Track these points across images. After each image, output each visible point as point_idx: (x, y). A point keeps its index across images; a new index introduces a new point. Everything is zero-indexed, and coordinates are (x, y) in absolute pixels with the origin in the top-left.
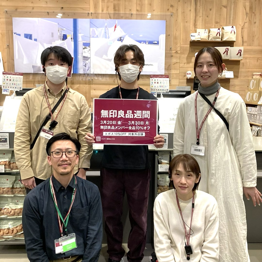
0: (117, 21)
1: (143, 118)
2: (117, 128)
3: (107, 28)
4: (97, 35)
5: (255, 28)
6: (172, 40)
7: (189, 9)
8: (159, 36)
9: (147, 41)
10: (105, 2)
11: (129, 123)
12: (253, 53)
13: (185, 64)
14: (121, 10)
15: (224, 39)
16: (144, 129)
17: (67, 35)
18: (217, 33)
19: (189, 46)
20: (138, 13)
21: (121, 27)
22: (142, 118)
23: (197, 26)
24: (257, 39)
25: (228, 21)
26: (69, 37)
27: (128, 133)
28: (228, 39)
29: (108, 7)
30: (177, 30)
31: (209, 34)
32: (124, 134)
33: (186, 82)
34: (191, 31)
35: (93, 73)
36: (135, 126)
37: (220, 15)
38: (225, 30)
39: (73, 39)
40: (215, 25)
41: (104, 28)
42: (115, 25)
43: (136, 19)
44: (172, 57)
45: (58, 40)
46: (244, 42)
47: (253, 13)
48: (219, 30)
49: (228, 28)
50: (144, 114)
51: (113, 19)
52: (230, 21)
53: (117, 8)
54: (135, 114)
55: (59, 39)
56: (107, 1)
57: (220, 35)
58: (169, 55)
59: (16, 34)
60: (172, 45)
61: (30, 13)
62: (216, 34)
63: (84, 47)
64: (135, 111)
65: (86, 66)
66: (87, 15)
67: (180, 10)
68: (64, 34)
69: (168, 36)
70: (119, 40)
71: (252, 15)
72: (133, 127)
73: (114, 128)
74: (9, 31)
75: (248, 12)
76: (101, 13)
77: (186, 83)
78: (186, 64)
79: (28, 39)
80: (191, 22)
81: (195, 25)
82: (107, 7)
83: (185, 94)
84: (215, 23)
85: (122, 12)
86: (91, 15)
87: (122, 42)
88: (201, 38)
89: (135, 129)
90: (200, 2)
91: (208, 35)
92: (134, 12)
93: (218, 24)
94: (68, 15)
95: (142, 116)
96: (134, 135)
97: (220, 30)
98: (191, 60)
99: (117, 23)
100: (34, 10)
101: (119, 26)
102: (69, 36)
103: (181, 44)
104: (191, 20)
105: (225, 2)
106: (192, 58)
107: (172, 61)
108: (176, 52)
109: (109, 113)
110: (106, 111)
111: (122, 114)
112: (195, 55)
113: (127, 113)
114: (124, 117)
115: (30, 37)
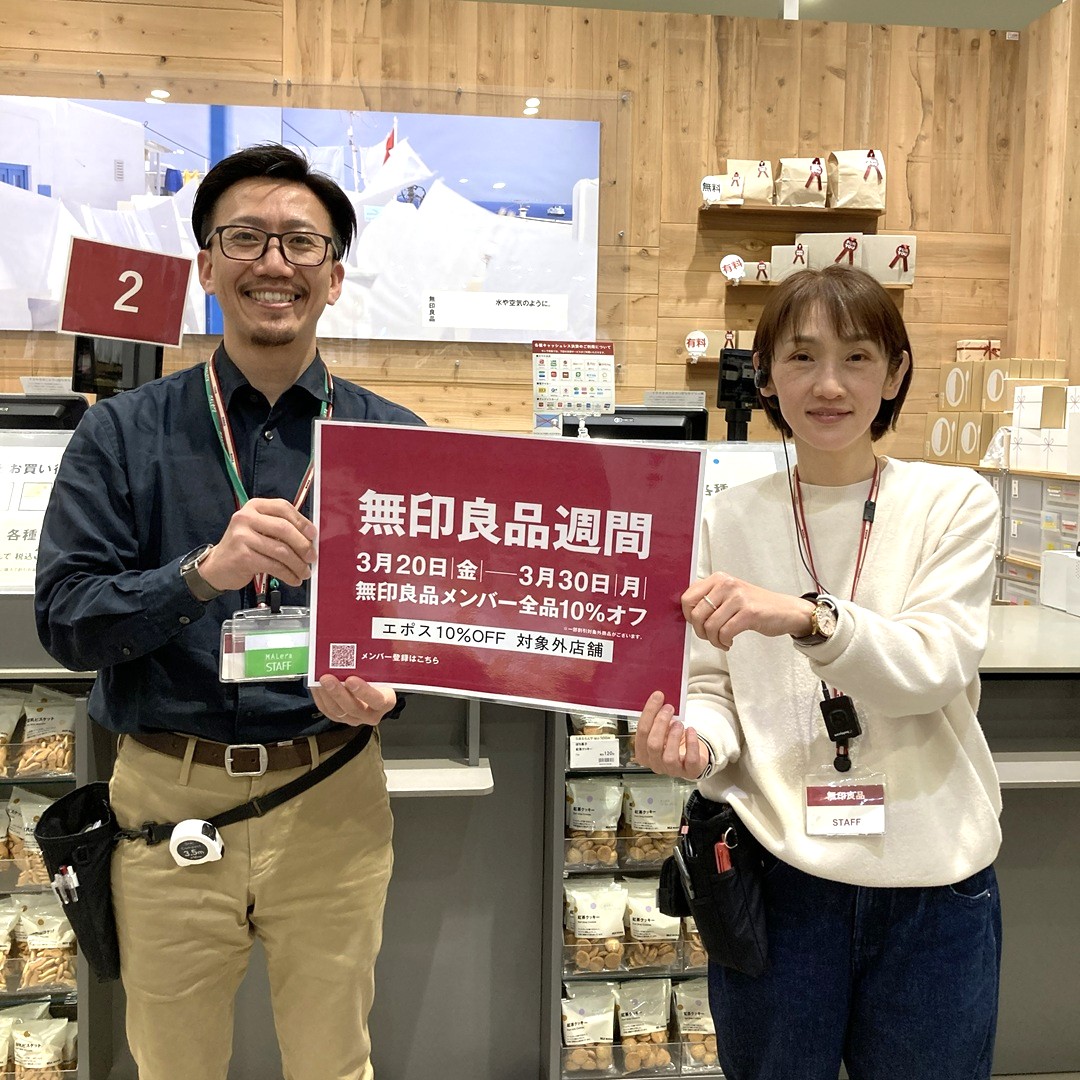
0: (396, 120)
1: (608, 552)
2: (450, 597)
3: (353, 148)
5: (959, 159)
6: (628, 202)
7: (696, 77)
8: (573, 186)
9: (524, 206)
10: (345, 42)
12: (953, 259)
13: (679, 300)
14: (415, 73)
15: (840, 202)
16: (610, 619)
17: (183, 174)
18: (811, 179)
19: (696, 230)
20: (484, 88)
21: (415, 145)
22: (602, 551)
23: (726, 147)
24: (969, 205)
25: (853, 129)
26: (190, 183)
27: (518, 632)
28: (853, 201)
29: (359, 62)
30: (644, 164)
31: (777, 181)
33: (684, 375)
34: (703, 167)
37: (820, 105)
38: (843, 167)
40: (800, 146)
41: (343, 147)
42: (389, 135)
43: (478, 114)
44: (627, 274)
45: (145, 194)
46: (918, 214)
47: (952, 101)
49: (852, 161)
50: (615, 531)
51: (382, 111)
52: (860, 127)
53: (397, 67)
54: (558, 527)
55: (146, 187)
56: (355, 37)
57: (823, 185)
58: (613, 264)
60: (628, 221)
61: (23, 74)
62: (807, 180)
64: (562, 511)
66: (270, 90)
67: (658, 83)
68: (169, 171)
69: (608, 189)
70: (406, 197)
71: (945, 110)
72: (546, 599)
75: (932, 98)
76: (332, 86)
77: (686, 380)
78: (683, 301)
79: (8, 186)
80: (705, 130)
81: (720, 143)
82: (356, 62)
83: (681, 425)
84: (799, 136)
85: (416, 82)
86: (285, 93)
87: (417, 207)
88: (747, 194)
89: (556, 615)
90: (737, 52)
91: (772, 185)
92: (469, 85)
93: (813, 142)
94: (190, 91)
95: (601, 543)
96: (549, 651)
97: (819, 163)
98: (706, 286)
99: (395, 126)
100: (44, 65)
101: (404, 142)
102: (192, 177)
103: (665, 218)
104: (705, 124)
105: (836, 56)
106: (707, 278)
107: (627, 290)
108: (645, 253)
109: (408, 510)
110: (388, 498)
111: (485, 521)
112: (722, 265)
113: (516, 519)
114: (495, 540)
115: (22, 177)
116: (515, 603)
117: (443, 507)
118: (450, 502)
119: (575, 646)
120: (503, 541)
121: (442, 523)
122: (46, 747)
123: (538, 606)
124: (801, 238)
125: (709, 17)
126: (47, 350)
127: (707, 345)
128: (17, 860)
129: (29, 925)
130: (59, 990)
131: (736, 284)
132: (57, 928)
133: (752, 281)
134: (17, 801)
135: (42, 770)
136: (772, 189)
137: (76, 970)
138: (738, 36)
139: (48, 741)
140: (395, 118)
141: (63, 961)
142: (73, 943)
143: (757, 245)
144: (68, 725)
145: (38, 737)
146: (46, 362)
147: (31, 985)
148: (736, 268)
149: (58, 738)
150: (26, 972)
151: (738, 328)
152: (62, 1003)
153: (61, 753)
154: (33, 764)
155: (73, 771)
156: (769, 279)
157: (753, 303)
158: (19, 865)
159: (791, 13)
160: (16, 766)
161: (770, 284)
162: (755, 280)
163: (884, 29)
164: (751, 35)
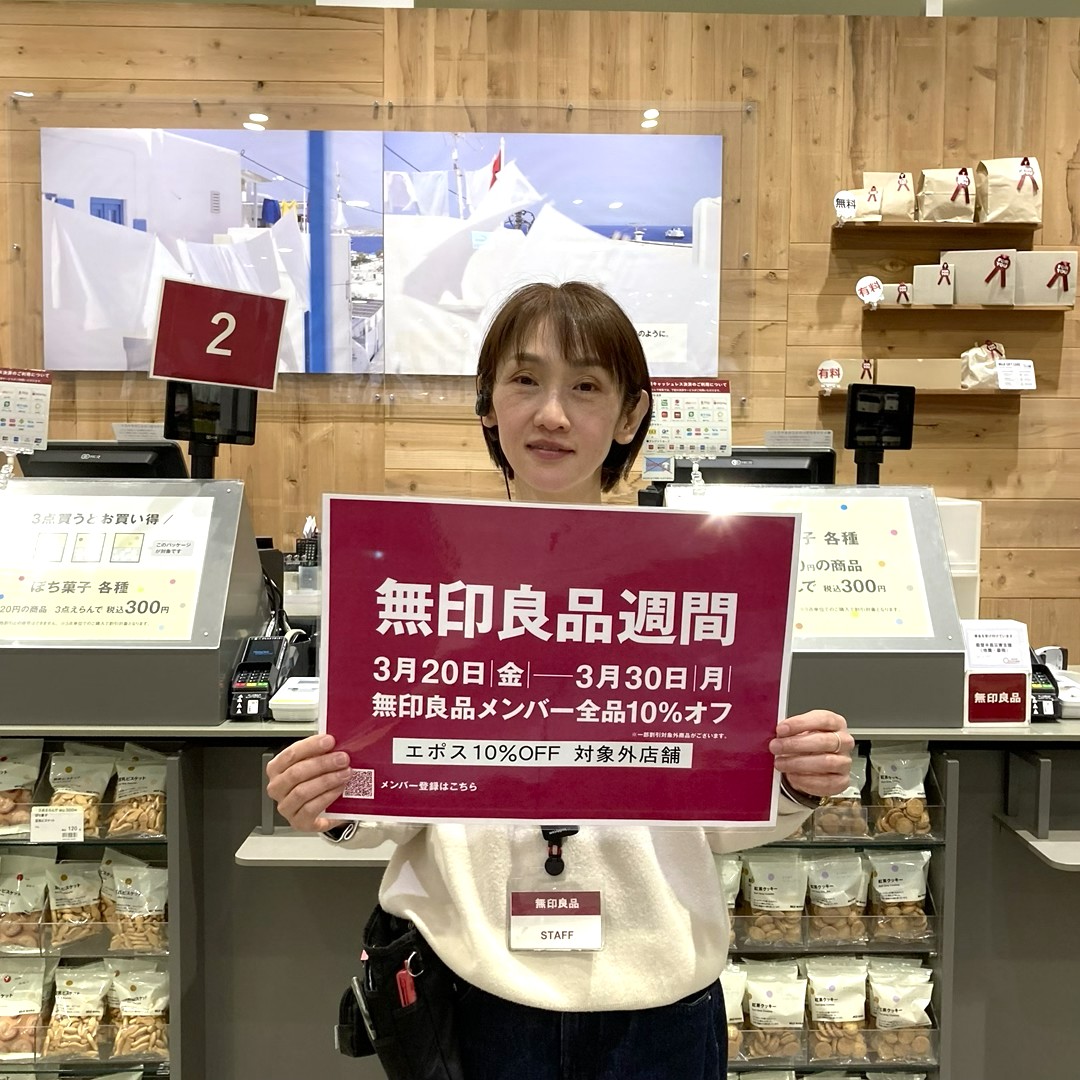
0: (503, 141)
1: (685, 641)
2: (490, 709)
3: (458, 172)
4: (416, 203)
6: (754, 222)
7: (829, 84)
8: (693, 205)
9: (640, 229)
10: (449, 60)
11: (579, 677)
13: (810, 327)
14: (523, 91)
15: (990, 216)
16: (688, 719)
17: (281, 205)
18: (957, 191)
19: (829, 250)
20: (597, 104)
22: (678, 640)
23: (862, 158)
25: (1005, 135)
26: (289, 214)
27: (576, 744)
28: (1006, 214)
29: (464, 80)
30: (771, 180)
31: (920, 194)
32: (547, 750)
33: (816, 408)
34: (836, 182)
35: (398, 370)
36: (624, 695)
37: (968, 109)
38: (993, 177)
39: (308, 220)
40: (945, 156)
41: (447, 172)
42: (495, 158)
43: (591, 130)
44: (753, 299)
45: (242, 226)
48: (963, 177)
49: (1004, 170)
50: (693, 616)
51: (488, 132)
52: (1012, 134)
53: (503, 85)
54: (623, 615)
55: (246, 220)
56: (460, 54)
57: (970, 197)
58: (736, 290)
59: (54, 199)
60: (754, 243)
61: (119, 105)
62: (953, 192)
63: (355, 256)
64: (628, 596)
65: (362, 341)
66: (371, 111)
67: (786, 91)
68: (266, 201)
69: (731, 206)
70: (514, 223)
72: (610, 703)
73: (472, 710)
74: (23, 189)
76: (435, 107)
77: (819, 414)
78: (815, 328)
79: (104, 221)
80: (838, 141)
81: (855, 154)
82: (461, 80)
84: (944, 145)
85: (525, 99)
86: (387, 115)
87: (526, 233)
88: (884, 211)
89: (623, 720)
90: (874, 54)
91: (914, 199)
92: (581, 100)
93: (960, 150)
94: (288, 117)
95: (677, 631)
96: (615, 762)
97: (966, 174)
98: (840, 311)
99: (502, 148)
100: (140, 95)
102: (290, 208)
103: (795, 237)
104: (838, 135)
105: (986, 55)
106: (842, 302)
107: (752, 317)
108: (772, 277)
109: (436, 603)
110: (411, 588)
111: (532, 613)
112: (858, 288)
113: (570, 609)
114: (545, 636)
115: (117, 213)
116: (571, 711)
117: (479, 598)
118: (488, 591)
119: (647, 753)
120: (554, 637)
121: (479, 618)
122: (138, 807)
123: (600, 712)
124: (948, 257)
125: (842, 17)
126: (143, 391)
127: (841, 376)
128: (110, 923)
129: (122, 990)
130: (151, 1059)
131: (875, 309)
132: (149, 994)
133: (892, 304)
134: (109, 862)
135: (133, 832)
136: (913, 204)
137: (168, 1039)
138: (874, 36)
139: (139, 801)
140: (502, 139)
141: (155, 1029)
142: (166, 1011)
143: (897, 266)
144: (159, 786)
145: (128, 797)
146: (141, 404)
147: (124, 1054)
148: (874, 291)
149: (149, 798)
150: (118, 1039)
151: (876, 357)
152: (155, 1073)
153: (153, 814)
154: (125, 825)
155: (164, 833)
156: (910, 302)
157: (893, 329)
158: (112, 929)
159: (934, 8)
160: (108, 825)
161: (913, 308)
162: (896, 304)
163: (1040, 22)
164: (890, 35)
